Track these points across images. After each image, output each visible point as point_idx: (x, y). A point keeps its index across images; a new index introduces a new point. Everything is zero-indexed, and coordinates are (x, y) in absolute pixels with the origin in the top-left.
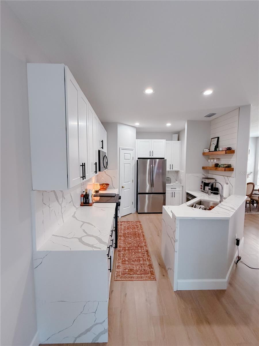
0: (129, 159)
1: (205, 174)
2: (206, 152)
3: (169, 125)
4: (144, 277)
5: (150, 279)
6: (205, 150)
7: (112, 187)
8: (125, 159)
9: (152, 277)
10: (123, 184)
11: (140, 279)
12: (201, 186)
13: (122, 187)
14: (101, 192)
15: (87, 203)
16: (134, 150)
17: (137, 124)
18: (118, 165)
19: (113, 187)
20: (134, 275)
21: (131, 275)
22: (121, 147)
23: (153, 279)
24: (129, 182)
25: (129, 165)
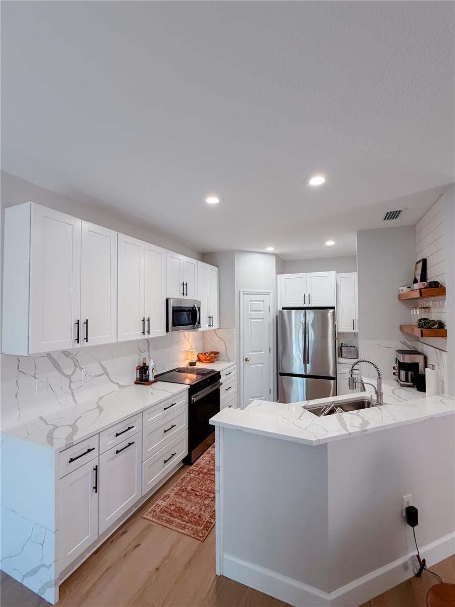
0: (262, 311)
1: (408, 342)
2: (404, 292)
3: (330, 243)
4: (188, 529)
5: (195, 535)
6: (400, 288)
7: (227, 359)
8: (251, 311)
9: (200, 534)
10: (249, 355)
11: (180, 530)
12: (394, 368)
13: (246, 360)
14: (200, 366)
15: (145, 381)
16: (271, 294)
17: (270, 249)
18: (237, 321)
19: (229, 359)
20: (176, 519)
21: (171, 518)
22: (241, 290)
23: (199, 538)
24: (261, 351)
25: (262, 320)
